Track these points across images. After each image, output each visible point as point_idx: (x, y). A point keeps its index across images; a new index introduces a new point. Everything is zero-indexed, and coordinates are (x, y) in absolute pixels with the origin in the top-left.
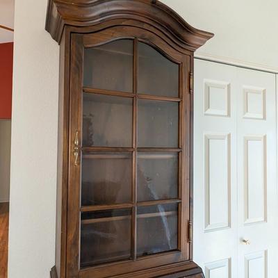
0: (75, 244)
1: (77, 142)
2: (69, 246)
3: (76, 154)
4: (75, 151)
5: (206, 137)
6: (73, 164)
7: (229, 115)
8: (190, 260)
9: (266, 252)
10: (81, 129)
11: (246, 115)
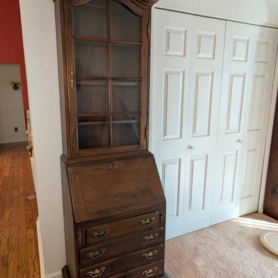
0: (75, 135)
1: (72, 73)
2: (71, 136)
3: (72, 81)
4: (71, 78)
5: (165, 72)
6: (70, 87)
7: (185, 55)
8: (147, 150)
9: (207, 156)
10: (74, 64)
11: (199, 56)
